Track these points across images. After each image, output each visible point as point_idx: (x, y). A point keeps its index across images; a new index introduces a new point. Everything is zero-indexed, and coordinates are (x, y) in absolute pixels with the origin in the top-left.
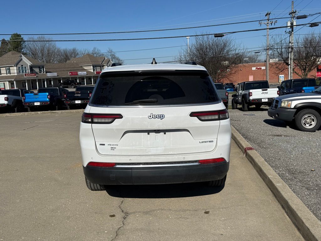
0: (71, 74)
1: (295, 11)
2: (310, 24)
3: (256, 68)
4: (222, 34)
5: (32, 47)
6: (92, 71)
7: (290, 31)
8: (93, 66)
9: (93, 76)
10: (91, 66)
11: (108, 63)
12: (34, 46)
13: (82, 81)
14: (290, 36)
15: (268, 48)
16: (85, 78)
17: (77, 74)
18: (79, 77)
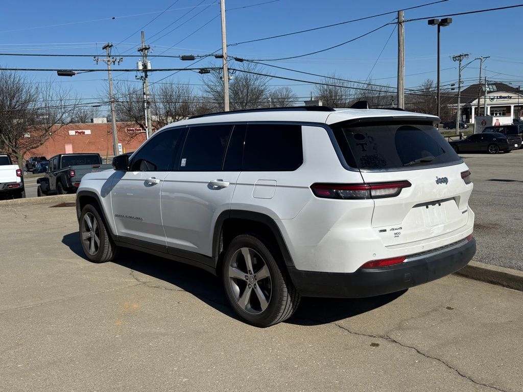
1: (147, 47)
2: (199, 69)
3: (76, 132)
4: (71, 71)
7: (142, 77)
14: (143, 84)
15: (113, 100)
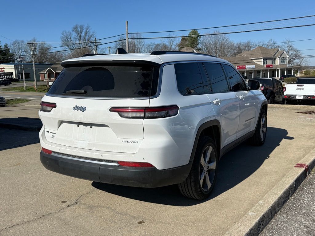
0: (238, 68)
5: (207, 42)
6: (262, 64)
8: (264, 60)
9: (263, 70)
10: (261, 59)
11: (282, 54)
12: (209, 41)
13: (250, 75)
16: (253, 72)
17: (245, 68)
18: (246, 71)
